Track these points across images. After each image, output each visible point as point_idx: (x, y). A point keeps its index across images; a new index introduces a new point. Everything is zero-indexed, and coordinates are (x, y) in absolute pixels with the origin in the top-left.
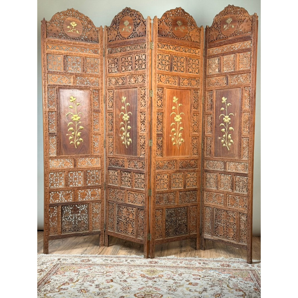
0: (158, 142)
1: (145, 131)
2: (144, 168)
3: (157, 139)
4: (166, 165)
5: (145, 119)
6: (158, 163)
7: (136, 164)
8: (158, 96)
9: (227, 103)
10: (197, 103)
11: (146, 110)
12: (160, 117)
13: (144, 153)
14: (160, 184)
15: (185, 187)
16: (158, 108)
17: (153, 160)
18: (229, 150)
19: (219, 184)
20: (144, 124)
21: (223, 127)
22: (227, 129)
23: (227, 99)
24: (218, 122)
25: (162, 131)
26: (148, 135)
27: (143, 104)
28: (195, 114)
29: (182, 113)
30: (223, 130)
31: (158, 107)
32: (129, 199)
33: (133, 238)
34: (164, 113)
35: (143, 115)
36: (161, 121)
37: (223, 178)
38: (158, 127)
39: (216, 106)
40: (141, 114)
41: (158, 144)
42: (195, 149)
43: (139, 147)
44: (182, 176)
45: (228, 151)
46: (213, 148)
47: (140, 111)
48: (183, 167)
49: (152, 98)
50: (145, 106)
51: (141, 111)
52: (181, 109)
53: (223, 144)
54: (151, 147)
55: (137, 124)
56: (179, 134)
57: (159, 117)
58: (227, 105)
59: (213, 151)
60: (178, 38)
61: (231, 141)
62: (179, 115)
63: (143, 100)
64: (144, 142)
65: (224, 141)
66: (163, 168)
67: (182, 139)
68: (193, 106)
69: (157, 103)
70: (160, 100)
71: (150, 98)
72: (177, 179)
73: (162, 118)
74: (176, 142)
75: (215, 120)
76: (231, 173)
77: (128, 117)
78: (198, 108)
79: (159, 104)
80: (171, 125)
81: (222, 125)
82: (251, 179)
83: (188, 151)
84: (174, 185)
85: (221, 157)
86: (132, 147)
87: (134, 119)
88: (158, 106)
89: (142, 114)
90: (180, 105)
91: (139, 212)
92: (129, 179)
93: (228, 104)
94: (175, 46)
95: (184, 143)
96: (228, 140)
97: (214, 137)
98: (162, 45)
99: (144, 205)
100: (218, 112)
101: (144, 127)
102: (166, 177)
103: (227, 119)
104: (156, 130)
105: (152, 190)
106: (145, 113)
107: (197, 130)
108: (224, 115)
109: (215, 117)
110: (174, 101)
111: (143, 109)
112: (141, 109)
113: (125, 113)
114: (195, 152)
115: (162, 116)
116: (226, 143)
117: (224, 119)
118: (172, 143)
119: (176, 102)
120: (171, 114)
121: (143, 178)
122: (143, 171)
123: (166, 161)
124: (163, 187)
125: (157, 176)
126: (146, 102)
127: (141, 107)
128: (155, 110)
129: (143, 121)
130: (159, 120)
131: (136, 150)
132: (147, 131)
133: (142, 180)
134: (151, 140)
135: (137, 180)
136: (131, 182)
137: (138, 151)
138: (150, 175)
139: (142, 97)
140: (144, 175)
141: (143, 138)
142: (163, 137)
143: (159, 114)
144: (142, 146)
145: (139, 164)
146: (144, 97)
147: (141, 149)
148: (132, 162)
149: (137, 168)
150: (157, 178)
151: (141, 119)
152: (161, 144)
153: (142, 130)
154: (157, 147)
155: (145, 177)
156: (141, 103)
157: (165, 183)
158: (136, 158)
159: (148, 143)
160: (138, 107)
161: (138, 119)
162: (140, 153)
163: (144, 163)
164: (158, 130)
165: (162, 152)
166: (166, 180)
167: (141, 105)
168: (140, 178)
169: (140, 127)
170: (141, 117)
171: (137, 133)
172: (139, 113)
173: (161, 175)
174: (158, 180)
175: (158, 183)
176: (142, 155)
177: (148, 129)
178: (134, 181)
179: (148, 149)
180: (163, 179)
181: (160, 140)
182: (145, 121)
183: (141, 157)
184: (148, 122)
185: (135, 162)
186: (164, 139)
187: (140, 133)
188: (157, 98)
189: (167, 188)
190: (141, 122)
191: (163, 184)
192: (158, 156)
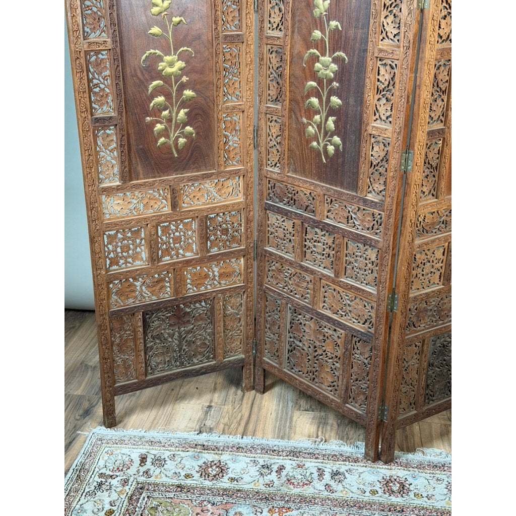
0: (427, 157)
1: (390, 122)
2: (378, 231)
3: (428, 146)
4: (442, 220)
5: (392, 83)
6: (423, 218)
7: (354, 216)
8: (444, 4)
11: (400, 53)
12: (443, 76)
13: (382, 188)
14: (423, 275)
16: (440, 46)
17: (410, 214)
20: (387, 100)
25: (443, 120)
26: (401, 138)
27: (391, 30)
31: (440, 41)
32: (324, 302)
33: (333, 400)
35: (388, 67)
36: (444, 89)
38: (434, 108)
40: (379, 62)
41: (427, 161)
43: (364, 168)
47: (376, 55)
49: (426, 12)
50: (396, 40)
51: (381, 55)
54: (405, 172)
55: (363, 94)
57: (440, 77)
63: (391, 18)
64: (382, 154)
66: (434, 231)
69: (440, 27)
70: (449, 18)
71: (416, 13)
73: (447, 78)
77: (334, 67)
79: (446, 30)
86: (343, 162)
87: (354, 77)
88: (441, 37)
89: (385, 65)
91: (354, 342)
92: (327, 250)
99: (372, 330)
101: (389, 109)
102: (439, 254)
104: (427, 119)
105: (399, 296)
106: (396, 62)
111: (389, 49)
112: (380, 47)
113: (323, 54)
115: (450, 73)
121: (373, 259)
122: (374, 240)
123: (444, 210)
124: (430, 282)
125: (415, 255)
126: (401, 25)
127: (382, 40)
128: (432, 53)
129: (387, 89)
130: (438, 86)
131: (356, 174)
132: (397, 125)
133: (370, 263)
134: (409, 153)
135: (352, 260)
136: (333, 260)
137: (363, 180)
138: (395, 255)
139: (387, 5)
140: (378, 251)
141: (383, 143)
142: (444, 139)
143: (440, 65)
144: (375, 166)
145: (361, 218)
146: (396, 8)
147: (372, 174)
148: (340, 206)
149: (355, 226)
150: (415, 262)
151: (381, 79)
152: (435, 162)
153: (381, 118)
154: (424, 172)
155: (379, 257)
156: (384, 26)
157: (435, 271)
158: (353, 197)
159: (399, 161)
160: (370, 40)
161: (367, 80)
162: (369, 187)
163: (379, 216)
164: (432, 118)
165: (436, 184)
166: (439, 262)
167: (382, 32)
168: (364, 255)
169: (375, 106)
170: (378, 75)
171: (361, 125)
172: (375, 59)
173: (426, 251)
174: (418, 267)
175: (417, 275)
176: (375, 192)
177: (402, 116)
178: (345, 258)
179: (398, 180)
180: (431, 261)
181: (435, 150)
182: (393, 91)
183: (370, 197)
184: (405, 95)
185: (350, 210)
186: (445, 145)
187: (373, 127)
188: (441, 10)
189: (440, 281)
190: (379, 92)
191: (430, 275)
192: (425, 199)
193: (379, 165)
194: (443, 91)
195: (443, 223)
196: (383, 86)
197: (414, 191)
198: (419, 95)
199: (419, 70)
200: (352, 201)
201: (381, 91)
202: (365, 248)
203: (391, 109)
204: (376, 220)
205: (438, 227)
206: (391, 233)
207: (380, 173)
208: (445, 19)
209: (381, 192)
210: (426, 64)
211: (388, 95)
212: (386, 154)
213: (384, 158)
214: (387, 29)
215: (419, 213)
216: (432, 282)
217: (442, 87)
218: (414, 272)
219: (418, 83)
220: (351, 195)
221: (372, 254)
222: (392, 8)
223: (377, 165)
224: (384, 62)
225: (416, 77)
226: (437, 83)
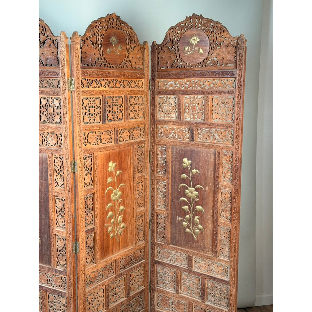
0: (87, 244)
1: (65, 228)
2: (65, 287)
3: (87, 238)
4: (100, 274)
5: (63, 208)
6: (89, 276)
7: (51, 279)
8: (86, 169)
9: (192, 169)
10: (142, 163)
11: (65, 194)
12: (90, 202)
13: (65, 263)
14: (93, 307)
15: (128, 295)
16: (86, 189)
17: (81, 276)
18: (196, 239)
19: (180, 286)
20: (62, 216)
21: (184, 203)
22: (192, 208)
23: (192, 162)
24: (176, 194)
26: (71, 236)
27: (60, 182)
28: (140, 181)
29: (122, 184)
30: (186, 207)
31: (86, 186)
34: (96, 194)
35: (60, 200)
36: (91, 208)
37: (186, 278)
38: (87, 218)
39: (172, 169)
40: (56, 198)
41: (87, 246)
42: (141, 232)
43: (54, 252)
44: (124, 280)
45: (193, 241)
46: (169, 232)
47: (53, 194)
48: (125, 266)
49: (76, 173)
50: (63, 187)
51: (56, 194)
52: (120, 179)
53: (185, 229)
54: (76, 254)
55: (49, 213)
56: (118, 218)
57: (88, 203)
58: (191, 171)
59: (169, 236)
60: (113, 67)
61: (200, 226)
62: (117, 188)
63: (59, 176)
64: (63, 245)
65: (186, 223)
66: (96, 281)
67: (122, 225)
68: (136, 169)
69: (85, 180)
70: (89, 175)
71: (72, 174)
72: (117, 288)
73: (92, 202)
74: (114, 232)
75: (172, 191)
76: (201, 274)
78: (143, 170)
79: (88, 180)
80: (107, 208)
81: (184, 201)
82: (235, 290)
83: (132, 240)
84: (112, 300)
85: (181, 247)
88: (86, 184)
89: (59, 199)
90: (118, 172)
93: (194, 171)
94: (109, 81)
95: (125, 230)
96: (194, 224)
97: (170, 216)
98: (89, 81)
100: (177, 179)
101: (63, 221)
102: (101, 293)
103: (192, 192)
104: (84, 224)
106: (64, 198)
107: (143, 203)
108: (186, 186)
109: (172, 185)
110: (109, 169)
111: (60, 191)
112: (55, 190)
114: (141, 236)
115: (93, 200)
116: (191, 228)
117: (187, 191)
118: (108, 235)
119: (113, 170)
120: (106, 191)
121: (64, 303)
122: (63, 292)
123: (100, 268)
124: (97, 310)
125: (87, 297)
126: (64, 180)
127: (56, 187)
128: (82, 193)
129: (61, 211)
130: (88, 207)
131: (50, 256)
132: (68, 230)
133: (62, 306)
134: (77, 243)
135: (52, 305)
136: (42, 305)
137: (54, 259)
138: (76, 300)
139: (56, 170)
140: (66, 299)
141: (62, 239)
142: (95, 232)
143: (88, 197)
144: (59, 251)
145: (55, 280)
146: (61, 172)
147: (58, 255)
148: (42, 274)
149: (52, 285)
150: (88, 301)
151: (57, 206)
152: (92, 245)
153: (60, 226)
154: (86, 251)
155: (67, 302)
156: (56, 180)
157: (100, 303)
158: (49, 269)
159: (72, 248)
160: (49, 187)
161: (50, 207)
162: (58, 263)
163: (64, 279)
164: (87, 223)
165: (94, 256)
166: (101, 298)
167: (55, 183)
168: (59, 301)
169: (56, 219)
170: (56, 203)
171: (49, 229)
172: (53, 196)
173: (94, 294)
174: (90, 303)
175: (89, 308)
176: (61, 265)
177: (70, 224)
178: (48, 304)
179: (72, 258)
180: (97, 298)
181: (91, 239)
182: (64, 212)
183: (59, 268)
184: (70, 214)
185: (48, 276)
186: (96, 235)
187: (56, 230)
188: (84, 172)
189: (103, 308)
190: (57, 212)
191: (97, 306)
192: (89, 265)
193: (62, 250)
194: (91, 209)
195: (101, 276)
196: (59, 210)
197: (82, 263)
198: (78, 214)
199: (76, 202)
200: (49, 271)
201: (58, 212)
202: (59, 297)
203: (65, 221)
204: (63, 281)
205: (98, 278)
206: (72, 288)
207: (63, 255)
208: (87, 175)
209: (64, 265)
210: (80, 199)
211: (62, 214)
212: (65, 245)
213: (64, 247)
214: (58, 182)
215: (86, 274)
216: (99, 310)
217: (90, 207)
218: (88, 307)
219: (77, 208)
220: (48, 268)
221: (63, 301)
222: (59, 172)
223: (61, 251)
224: (58, 197)
225: (75, 205)
226: (87, 206)
